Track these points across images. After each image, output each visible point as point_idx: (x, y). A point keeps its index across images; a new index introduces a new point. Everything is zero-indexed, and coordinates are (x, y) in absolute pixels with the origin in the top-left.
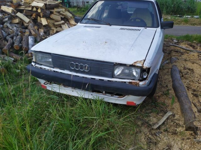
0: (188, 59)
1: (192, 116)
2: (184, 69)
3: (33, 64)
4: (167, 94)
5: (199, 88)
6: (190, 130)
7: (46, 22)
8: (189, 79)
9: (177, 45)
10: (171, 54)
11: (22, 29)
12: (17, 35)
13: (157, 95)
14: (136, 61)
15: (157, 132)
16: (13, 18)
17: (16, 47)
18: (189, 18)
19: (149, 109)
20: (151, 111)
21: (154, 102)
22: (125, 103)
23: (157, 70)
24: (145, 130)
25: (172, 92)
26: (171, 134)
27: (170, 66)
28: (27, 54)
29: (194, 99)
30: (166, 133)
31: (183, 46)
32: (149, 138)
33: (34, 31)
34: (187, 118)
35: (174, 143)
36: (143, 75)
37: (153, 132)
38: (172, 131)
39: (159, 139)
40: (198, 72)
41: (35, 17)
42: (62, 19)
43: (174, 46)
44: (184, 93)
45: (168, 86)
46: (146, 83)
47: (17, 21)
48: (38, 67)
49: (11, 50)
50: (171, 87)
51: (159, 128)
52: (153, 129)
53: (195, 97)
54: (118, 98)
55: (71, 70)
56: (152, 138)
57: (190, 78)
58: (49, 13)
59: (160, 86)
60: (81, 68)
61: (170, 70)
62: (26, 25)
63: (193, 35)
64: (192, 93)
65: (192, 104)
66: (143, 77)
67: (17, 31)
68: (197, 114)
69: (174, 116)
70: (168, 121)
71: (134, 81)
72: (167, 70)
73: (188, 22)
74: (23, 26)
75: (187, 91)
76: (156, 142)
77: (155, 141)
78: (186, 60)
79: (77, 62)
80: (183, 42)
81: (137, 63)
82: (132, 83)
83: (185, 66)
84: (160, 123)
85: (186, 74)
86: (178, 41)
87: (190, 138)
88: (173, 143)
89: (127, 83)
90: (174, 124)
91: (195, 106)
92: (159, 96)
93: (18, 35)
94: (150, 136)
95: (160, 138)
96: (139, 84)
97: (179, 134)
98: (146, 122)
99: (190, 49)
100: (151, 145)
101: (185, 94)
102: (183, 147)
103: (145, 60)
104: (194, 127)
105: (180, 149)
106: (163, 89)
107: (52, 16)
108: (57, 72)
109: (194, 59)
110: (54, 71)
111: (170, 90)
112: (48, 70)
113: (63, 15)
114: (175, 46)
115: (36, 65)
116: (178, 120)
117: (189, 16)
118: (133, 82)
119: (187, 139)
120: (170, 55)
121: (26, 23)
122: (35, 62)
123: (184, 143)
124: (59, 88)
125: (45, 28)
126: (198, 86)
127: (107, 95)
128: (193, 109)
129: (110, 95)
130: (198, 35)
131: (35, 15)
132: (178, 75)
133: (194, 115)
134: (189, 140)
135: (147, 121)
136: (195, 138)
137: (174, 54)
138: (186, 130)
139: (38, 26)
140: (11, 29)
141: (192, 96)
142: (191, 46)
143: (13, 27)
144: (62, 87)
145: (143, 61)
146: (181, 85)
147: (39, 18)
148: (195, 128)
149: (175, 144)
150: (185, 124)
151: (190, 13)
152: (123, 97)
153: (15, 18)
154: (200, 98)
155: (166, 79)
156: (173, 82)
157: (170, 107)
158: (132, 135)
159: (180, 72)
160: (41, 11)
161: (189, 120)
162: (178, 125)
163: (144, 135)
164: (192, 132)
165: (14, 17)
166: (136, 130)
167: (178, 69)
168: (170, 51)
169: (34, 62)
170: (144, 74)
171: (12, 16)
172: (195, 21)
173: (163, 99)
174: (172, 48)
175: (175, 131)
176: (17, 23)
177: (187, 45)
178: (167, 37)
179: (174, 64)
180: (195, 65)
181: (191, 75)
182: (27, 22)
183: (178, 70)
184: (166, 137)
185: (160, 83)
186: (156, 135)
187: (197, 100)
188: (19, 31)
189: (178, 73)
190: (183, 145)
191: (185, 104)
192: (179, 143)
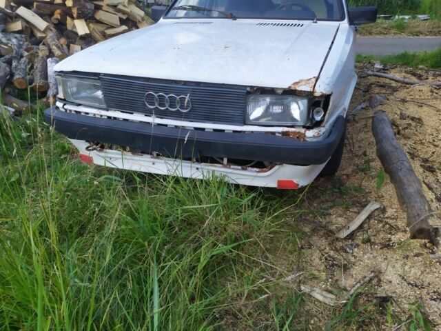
0: (408, 98)
1: (425, 207)
2: (401, 119)
3: (59, 104)
4: (365, 170)
5: (435, 156)
6: (421, 236)
7: (87, 28)
8: (414, 137)
9: (382, 74)
10: (370, 92)
11: (30, 44)
12: (19, 57)
13: (344, 172)
14: (298, 81)
15: (347, 245)
16: (9, 20)
17: (20, 84)
18: (406, 21)
19: (327, 201)
20: (332, 204)
21: (337, 186)
22: (274, 185)
23: (344, 109)
24: (320, 242)
25: (377, 164)
26: (379, 248)
27: (371, 113)
28: (45, 100)
29: (427, 176)
30: (368, 247)
31: (397, 74)
32: (329, 256)
33: (59, 48)
34: (414, 212)
35: (388, 265)
36: (313, 115)
37: (339, 244)
38: (382, 241)
39: (353, 259)
40: (432, 123)
41: (59, 18)
42: (122, 22)
43: (376, 76)
44: (405, 163)
45: (368, 153)
46: (321, 133)
47: (18, 26)
48: (70, 111)
49: (7, 90)
50: (374, 156)
51: (351, 236)
52: (337, 239)
53: (427, 173)
54: (259, 172)
55: (148, 113)
56: (337, 258)
57: (416, 135)
58: (93, 8)
59: (350, 155)
60: (171, 106)
61: (370, 121)
62: (39, 35)
63: (417, 54)
64: (421, 165)
65: (424, 185)
66: (313, 118)
67: (20, 46)
68: (435, 205)
69: (383, 210)
70: (372, 221)
71: (293, 129)
72: (363, 122)
73: (404, 29)
74: (33, 39)
75: (411, 160)
76: (345, 266)
77: (343, 262)
78: (404, 101)
79: (162, 91)
80: (396, 67)
81: (301, 84)
82: (289, 135)
83: (404, 112)
84: (354, 226)
85: (407, 128)
86: (385, 66)
87: (422, 254)
88: (383, 266)
89: (277, 134)
90: (384, 226)
91: (430, 188)
92: (348, 176)
93: (22, 56)
94: (332, 253)
95: (355, 257)
96: (305, 136)
97: (397, 246)
98: (321, 227)
99: (411, 81)
100: (334, 271)
101: (407, 165)
102: (406, 272)
103: (317, 79)
104: (429, 230)
105: (400, 276)
106: (357, 161)
107: (100, 15)
108: (115, 118)
109: (423, 97)
110: (109, 118)
111: (373, 160)
112: (94, 117)
113: (124, 13)
114: (379, 76)
115: (65, 107)
116: (393, 219)
117: (407, 17)
118: (292, 132)
119: (415, 256)
120: (369, 94)
121: (39, 31)
122: (64, 100)
123: (409, 263)
124: (122, 158)
125: (84, 42)
126: (433, 153)
127: (232, 167)
128: (425, 195)
129: (240, 167)
130: (429, 52)
131: (60, 14)
132: (389, 131)
133: (429, 206)
134: (420, 258)
135: (324, 223)
136: (433, 253)
137: (377, 90)
138: (413, 237)
139: (68, 38)
140: (6, 45)
141: (421, 170)
142: (414, 74)
143: (9, 40)
144: (129, 155)
145: (314, 80)
146: (396, 148)
147: (69, 19)
148: (431, 230)
149: (390, 268)
150: (408, 225)
151: (410, 9)
152: (270, 169)
153: (14, 19)
154: (439, 174)
155: (363, 140)
156: (377, 144)
157: (373, 195)
158: (291, 253)
159: (393, 124)
160: (73, 4)
161: (418, 215)
162: (393, 229)
163: (318, 251)
164: (427, 241)
165: (11, 18)
166: (301, 243)
167: (389, 119)
168: (368, 87)
169: (61, 100)
170: (315, 111)
171: (6, 14)
172: (419, 25)
173: (357, 179)
174: (373, 79)
175: (387, 241)
176: (19, 32)
177: (404, 74)
178: (360, 59)
179: (380, 108)
180: (425, 108)
181: (417, 131)
182: (42, 30)
183: (387, 121)
184: (368, 255)
185: (348, 148)
186: (346, 252)
187: (434, 179)
188: (25, 47)
189: (389, 126)
190: (407, 268)
191: (409, 185)
192: (398, 265)
